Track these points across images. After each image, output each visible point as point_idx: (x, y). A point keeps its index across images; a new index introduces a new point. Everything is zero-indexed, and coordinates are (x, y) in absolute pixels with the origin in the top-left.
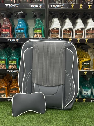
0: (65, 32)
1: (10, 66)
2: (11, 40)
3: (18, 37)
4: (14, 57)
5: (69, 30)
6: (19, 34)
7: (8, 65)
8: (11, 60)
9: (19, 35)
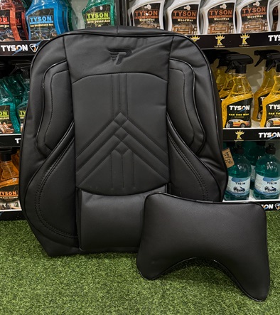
0: (178, 15)
2: (14, 48)
3: (37, 38)
5: (188, 8)
6: (39, 30)
8: (24, 109)
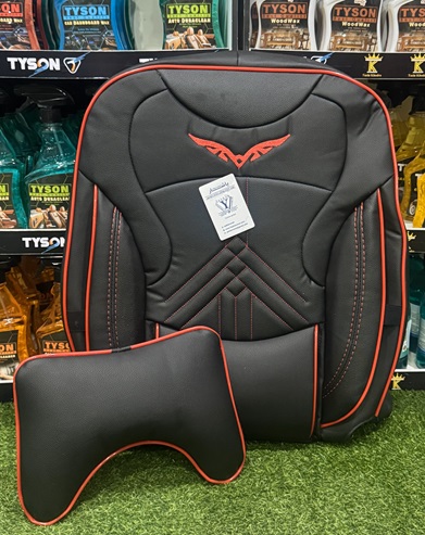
0: (342, 14)
1: (37, 215)
2: (32, 64)
3: (78, 47)
4: (60, 165)
6: (81, 32)
7: (29, 206)
8: (41, 182)
9: (80, 37)
